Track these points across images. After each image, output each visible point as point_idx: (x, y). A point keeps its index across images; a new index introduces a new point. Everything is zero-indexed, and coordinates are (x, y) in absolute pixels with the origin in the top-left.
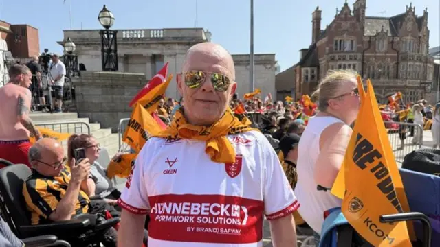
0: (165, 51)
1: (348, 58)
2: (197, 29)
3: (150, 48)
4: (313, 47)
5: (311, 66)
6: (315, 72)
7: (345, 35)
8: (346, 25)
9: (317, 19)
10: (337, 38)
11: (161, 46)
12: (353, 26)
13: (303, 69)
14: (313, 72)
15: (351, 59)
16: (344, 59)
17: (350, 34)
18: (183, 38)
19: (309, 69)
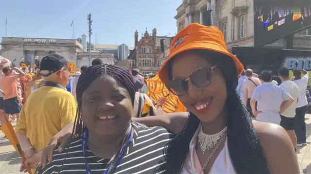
0: (56, 49)
1: (147, 56)
2: (73, 40)
3: (49, 48)
4: (135, 49)
5: (132, 59)
6: (135, 62)
7: (146, 46)
8: (147, 41)
9: (136, 36)
10: (143, 47)
11: (54, 47)
12: (150, 41)
13: (129, 60)
14: (133, 62)
15: (148, 57)
16: (145, 57)
17: (148, 45)
18: (66, 44)
19: (131, 60)
